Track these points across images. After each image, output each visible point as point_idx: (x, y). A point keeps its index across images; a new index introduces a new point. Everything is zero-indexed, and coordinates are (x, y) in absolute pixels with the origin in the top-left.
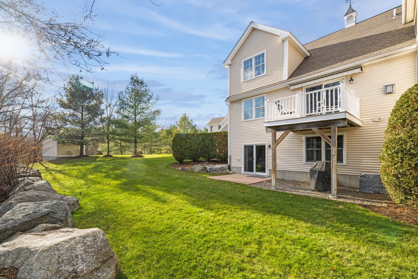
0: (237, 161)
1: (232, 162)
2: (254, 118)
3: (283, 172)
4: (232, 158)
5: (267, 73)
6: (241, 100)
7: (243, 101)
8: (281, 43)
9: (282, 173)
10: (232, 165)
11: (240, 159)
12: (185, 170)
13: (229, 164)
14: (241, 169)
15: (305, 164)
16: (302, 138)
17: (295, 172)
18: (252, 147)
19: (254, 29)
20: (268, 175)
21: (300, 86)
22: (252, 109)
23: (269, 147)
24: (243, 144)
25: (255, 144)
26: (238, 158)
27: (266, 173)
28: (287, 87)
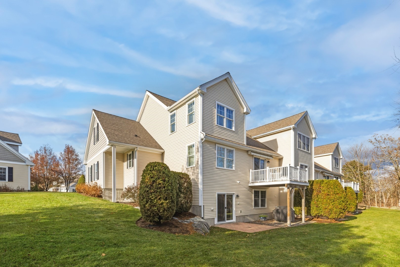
1: (205, 213)
2: (225, 167)
4: (205, 208)
7: (217, 146)
8: (243, 113)
9: (243, 217)
10: (205, 216)
11: (214, 209)
13: (202, 216)
16: (252, 191)
17: (249, 216)
18: (224, 195)
19: (226, 80)
21: (252, 154)
22: (224, 159)
23: (237, 196)
24: (217, 192)
25: (227, 193)
26: (212, 209)
27: (234, 220)
28: (248, 151)
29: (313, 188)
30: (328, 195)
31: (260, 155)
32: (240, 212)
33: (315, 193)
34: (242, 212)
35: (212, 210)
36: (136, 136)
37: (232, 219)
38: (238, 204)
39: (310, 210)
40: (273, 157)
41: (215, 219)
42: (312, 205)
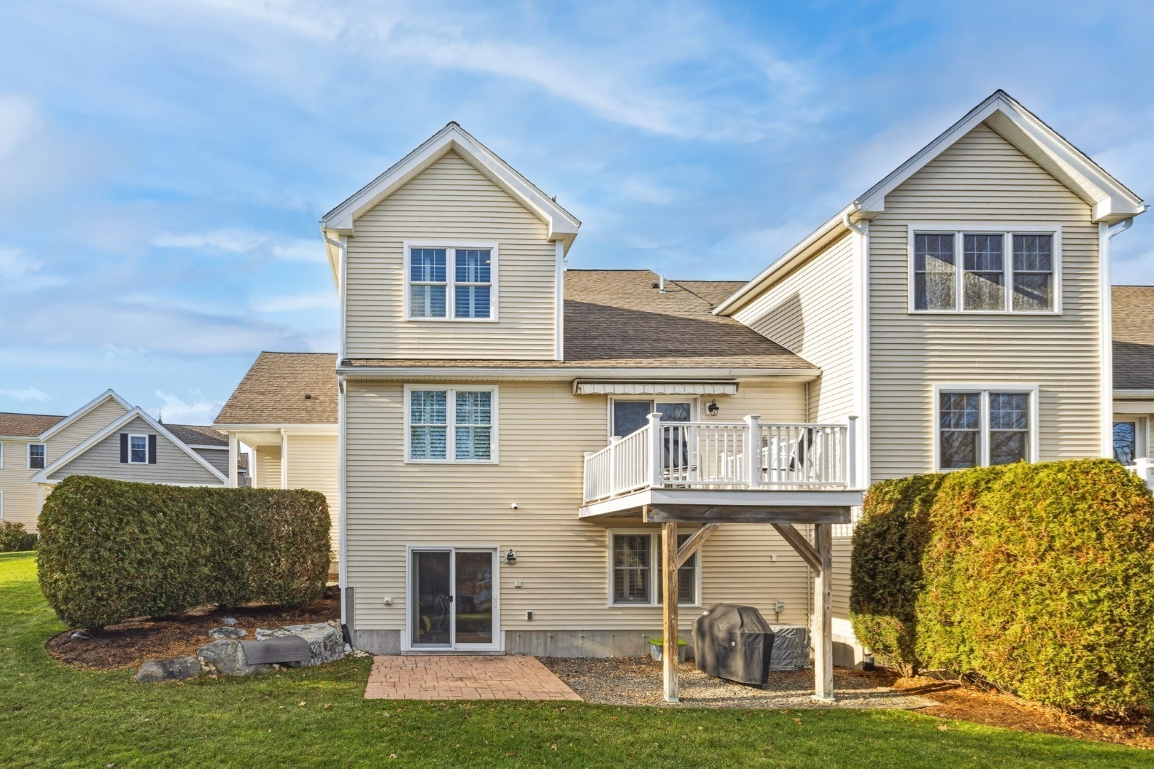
0: (385, 607)
1: (358, 612)
2: (451, 457)
3: (549, 634)
4: (357, 596)
5: (502, 321)
6: (399, 383)
7: (408, 390)
8: (546, 242)
9: (549, 639)
10: (358, 622)
11: (395, 601)
12: (184, 674)
13: (343, 621)
14: (399, 636)
15: (611, 609)
16: (604, 536)
17: (584, 634)
18: (444, 556)
19: (453, 152)
20: (503, 649)
21: (600, 389)
22: (445, 427)
23: (511, 558)
24: (408, 544)
25: (456, 549)
26: (388, 598)
27: (497, 643)
28: (571, 382)
29: (931, 519)
30: (1010, 557)
31: (649, 389)
32: (526, 618)
33: (938, 544)
34: (534, 618)
35: (388, 604)
36: (308, 397)
37: (489, 640)
38: (518, 588)
39: (913, 635)
40: (737, 384)
41: (402, 634)
42: (922, 612)
